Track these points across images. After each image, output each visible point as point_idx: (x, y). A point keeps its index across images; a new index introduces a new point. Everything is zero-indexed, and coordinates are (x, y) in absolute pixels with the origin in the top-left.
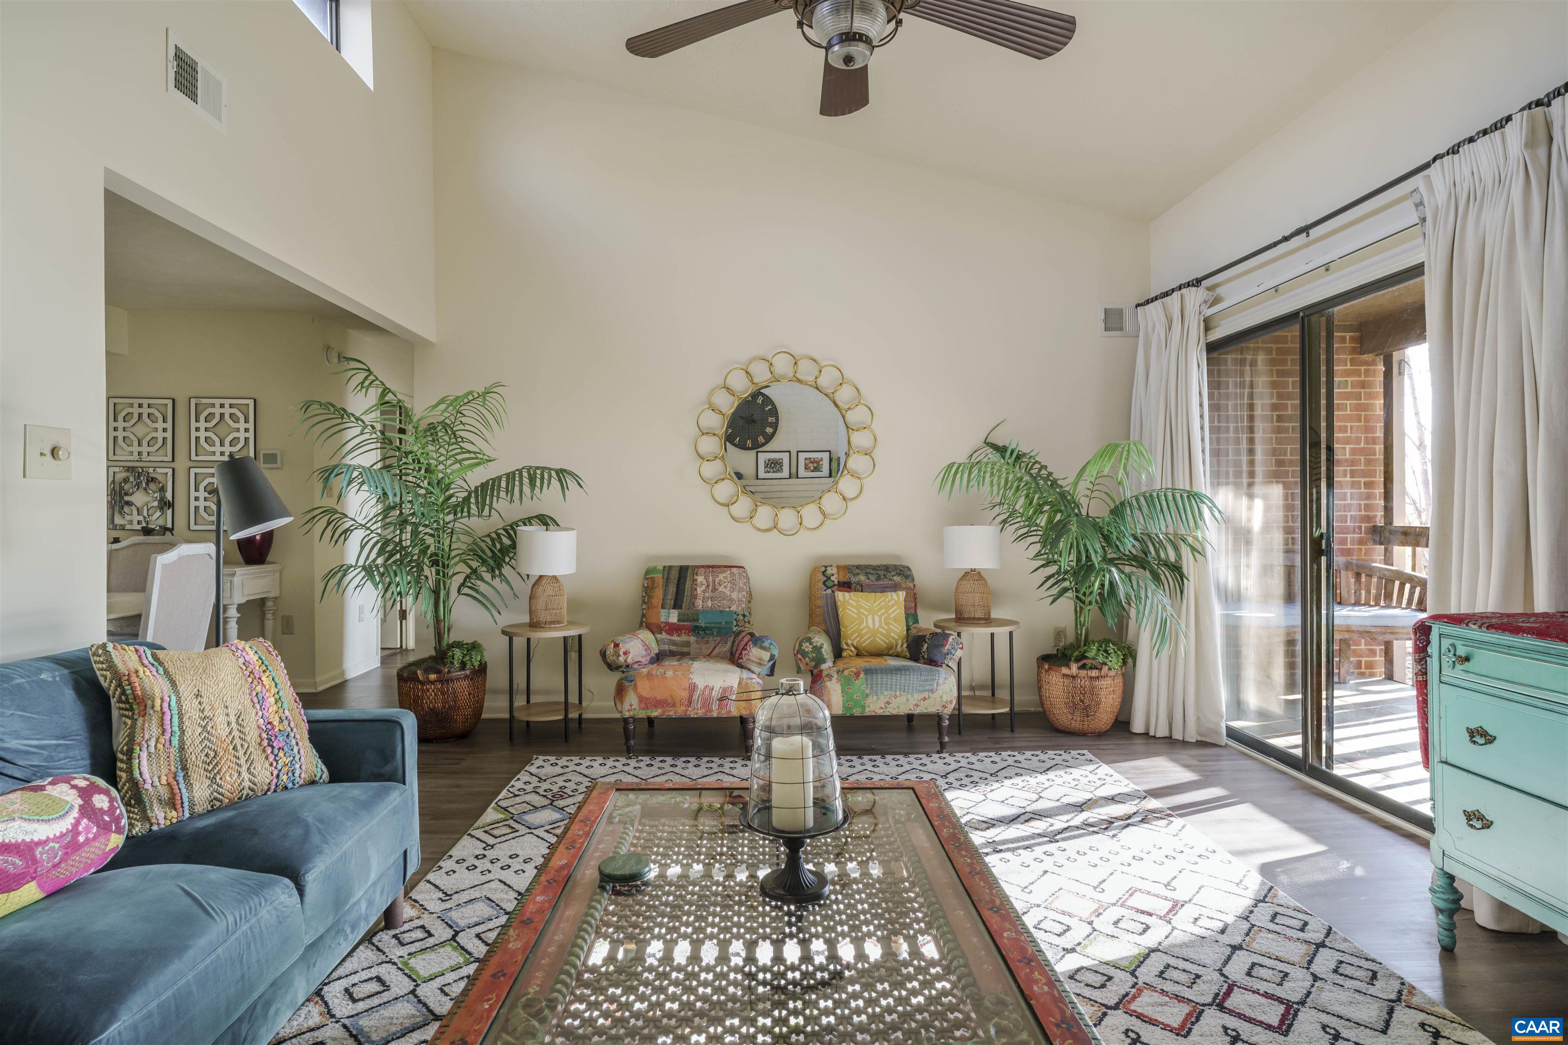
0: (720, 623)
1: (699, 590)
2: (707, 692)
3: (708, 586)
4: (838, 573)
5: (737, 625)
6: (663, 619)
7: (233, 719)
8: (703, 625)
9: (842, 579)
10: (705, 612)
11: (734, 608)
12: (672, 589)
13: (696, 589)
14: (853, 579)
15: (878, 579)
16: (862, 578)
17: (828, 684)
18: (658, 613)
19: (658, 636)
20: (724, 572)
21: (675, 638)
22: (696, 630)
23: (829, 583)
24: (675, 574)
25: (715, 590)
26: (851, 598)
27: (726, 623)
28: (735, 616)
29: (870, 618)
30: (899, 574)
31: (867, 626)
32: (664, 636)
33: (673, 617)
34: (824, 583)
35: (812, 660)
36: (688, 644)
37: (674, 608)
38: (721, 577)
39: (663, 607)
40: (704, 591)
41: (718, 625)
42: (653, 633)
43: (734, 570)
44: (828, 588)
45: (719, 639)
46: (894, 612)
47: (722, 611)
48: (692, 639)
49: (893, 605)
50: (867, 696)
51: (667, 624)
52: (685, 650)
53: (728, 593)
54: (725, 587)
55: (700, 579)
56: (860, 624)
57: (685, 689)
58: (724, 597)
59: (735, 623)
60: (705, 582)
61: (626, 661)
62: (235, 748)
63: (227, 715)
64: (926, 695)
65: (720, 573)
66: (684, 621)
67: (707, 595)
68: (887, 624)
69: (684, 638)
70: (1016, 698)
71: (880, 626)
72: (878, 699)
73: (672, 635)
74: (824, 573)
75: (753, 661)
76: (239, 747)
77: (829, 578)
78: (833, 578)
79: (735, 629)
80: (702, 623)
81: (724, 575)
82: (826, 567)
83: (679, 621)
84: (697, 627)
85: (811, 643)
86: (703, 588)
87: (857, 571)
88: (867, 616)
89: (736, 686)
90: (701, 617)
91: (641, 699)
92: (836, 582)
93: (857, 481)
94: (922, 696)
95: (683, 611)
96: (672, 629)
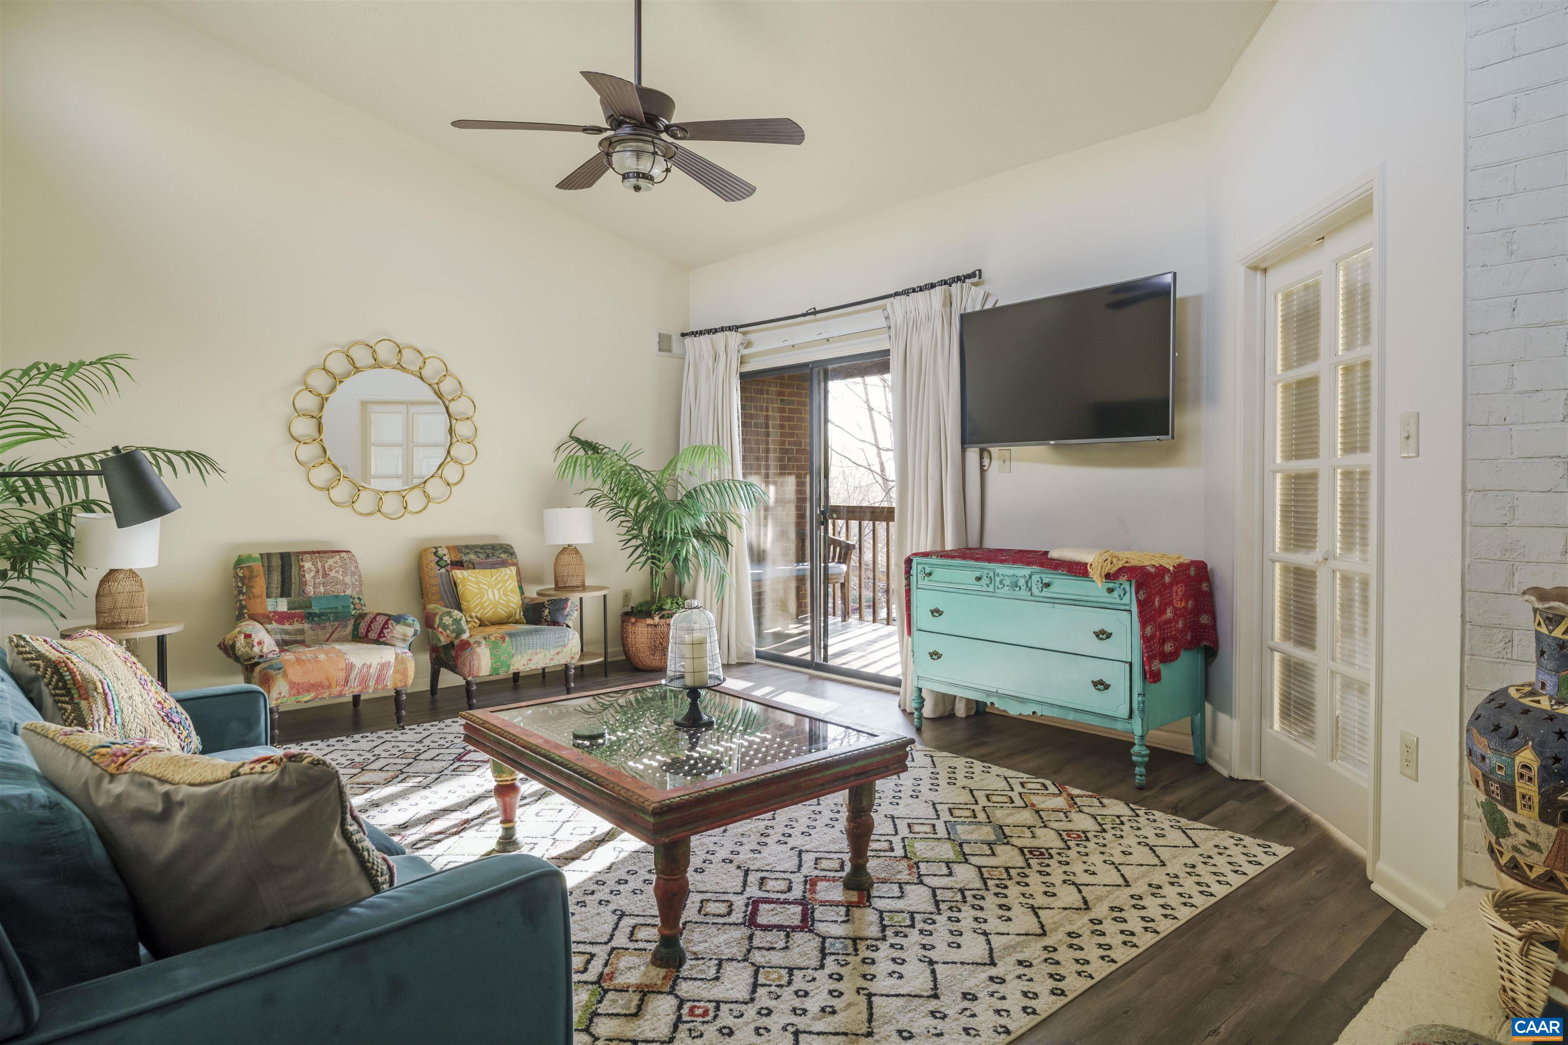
0: (337, 608)
1: (308, 577)
3: (318, 571)
4: (450, 553)
5: (355, 609)
6: (270, 608)
8: (317, 611)
9: (454, 559)
10: (318, 598)
11: (349, 592)
12: (276, 577)
13: (304, 576)
14: (465, 558)
15: (488, 556)
16: (472, 556)
18: (263, 603)
19: (269, 626)
20: (333, 557)
21: (287, 627)
22: (310, 617)
23: (442, 563)
24: (276, 562)
25: (325, 575)
26: (469, 575)
27: (343, 607)
28: (351, 600)
29: (490, 591)
30: (505, 552)
31: (488, 599)
32: (274, 625)
33: (282, 605)
34: (437, 563)
36: (302, 632)
37: (282, 596)
38: (331, 562)
39: (268, 596)
40: (314, 577)
41: (334, 610)
42: (262, 624)
43: (343, 554)
44: (442, 567)
45: (337, 623)
46: (510, 585)
47: (337, 596)
48: (306, 626)
49: (508, 579)
50: (513, 656)
51: (276, 613)
52: (299, 638)
53: (341, 578)
54: (337, 572)
55: (307, 565)
56: (482, 598)
57: (342, 670)
58: (336, 582)
59: (352, 607)
60: (313, 568)
64: (559, 649)
65: (329, 558)
66: (295, 608)
67: (318, 581)
68: (506, 595)
69: (297, 626)
70: (609, 650)
71: (500, 598)
72: (522, 657)
73: (283, 624)
74: (435, 553)
75: (397, 638)
77: (441, 559)
78: (445, 558)
79: (353, 612)
80: (316, 609)
81: (334, 560)
82: (436, 548)
83: (289, 609)
84: (310, 614)
86: (313, 574)
87: (467, 551)
88: (487, 590)
89: (393, 660)
90: (314, 604)
91: (292, 685)
92: (449, 562)
93: (460, 467)
94: (556, 651)
95: (292, 599)
96: (282, 618)
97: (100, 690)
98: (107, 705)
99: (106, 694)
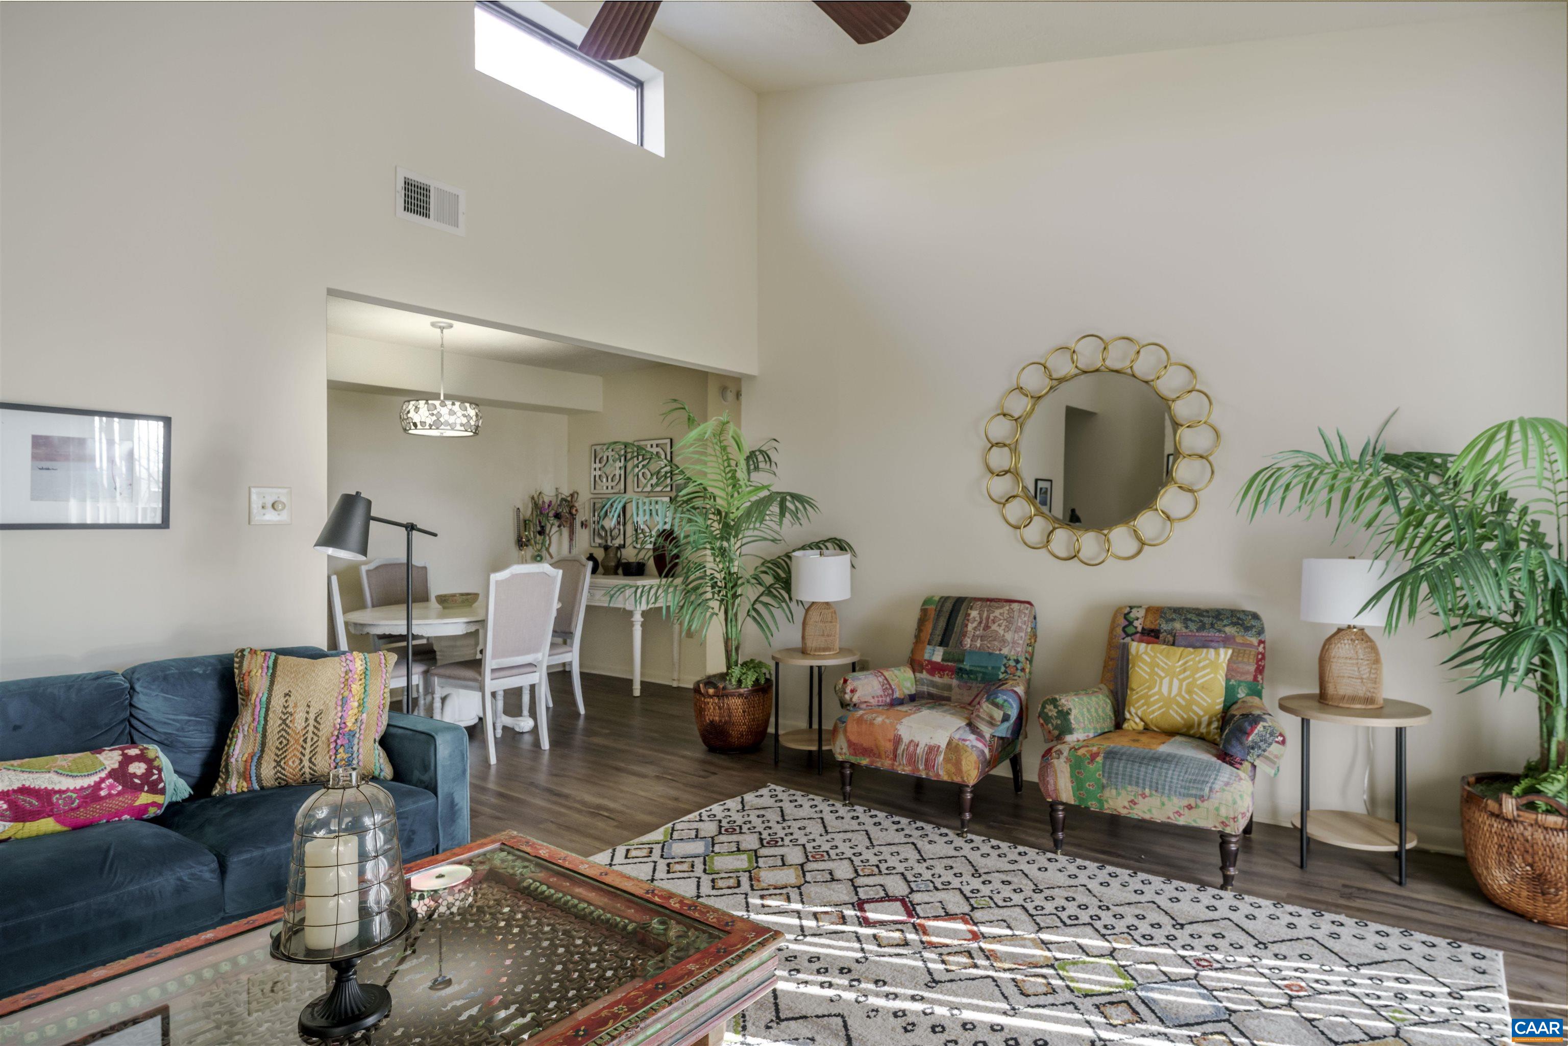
0: (986, 667)
1: (970, 627)
2: (912, 748)
3: (980, 623)
4: (1145, 617)
5: (1006, 672)
6: (927, 656)
7: (312, 716)
8: (968, 667)
9: (1149, 626)
10: (971, 652)
11: (1005, 651)
12: (942, 623)
13: (967, 626)
14: (1165, 627)
15: (1202, 628)
16: (1178, 625)
17: (1055, 762)
18: (923, 649)
19: (918, 675)
20: (1002, 607)
21: (937, 679)
22: (960, 672)
23: (1130, 630)
24: (948, 606)
25: (987, 627)
26: (1146, 653)
27: (993, 668)
28: (1005, 661)
29: (1166, 681)
30: (1234, 624)
31: (1160, 692)
32: (925, 675)
33: (937, 655)
34: (1124, 630)
35: (1056, 727)
36: (949, 688)
37: (941, 645)
38: (997, 613)
39: (929, 644)
40: (975, 629)
41: (983, 670)
42: (914, 672)
43: (1015, 606)
44: (1128, 635)
45: (982, 686)
46: (1203, 676)
47: (990, 654)
48: (955, 682)
49: (1204, 668)
50: (1103, 787)
51: (930, 662)
52: (946, 694)
53: (1002, 632)
54: (1000, 625)
55: (974, 614)
56: (1150, 688)
57: (890, 741)
58: (995, 637)
59: (1003, 669)
60: (978, 619)
61: (851, 699)
62: (305, 741)
63: (308, 713)
64: (1192, 801)
65: (997, 608)
66: (948, 661)
67: (978, 633)
68: (1189, 692)
69: (946, 680)
71: (1179, 694)
72: (1118, 794)
73: (933, 675)
74: (1126, 616)
75: (983, 719)
76: (309, 740)
77: (1130, 623)
78: (1136, 623)
79: (1001, 676)
80: (966, 665)
81: (1001, 611)
82: (1131, 608)
83: (943, 660)
84: (961, 669)
85: (1056, 707)
86: (975, 624)
87: (1174, 616)
88: (1162, 678)
89: (943, 746)
90: (967, 658)
91: (850, 744)
92: (1140, 629)
93: (1189, 495)
94: (1185, 802)
95: (949, 649)
96: (935, 668)
97: (253, 702)
98: (253, 714)
99: (255, 706)
